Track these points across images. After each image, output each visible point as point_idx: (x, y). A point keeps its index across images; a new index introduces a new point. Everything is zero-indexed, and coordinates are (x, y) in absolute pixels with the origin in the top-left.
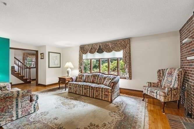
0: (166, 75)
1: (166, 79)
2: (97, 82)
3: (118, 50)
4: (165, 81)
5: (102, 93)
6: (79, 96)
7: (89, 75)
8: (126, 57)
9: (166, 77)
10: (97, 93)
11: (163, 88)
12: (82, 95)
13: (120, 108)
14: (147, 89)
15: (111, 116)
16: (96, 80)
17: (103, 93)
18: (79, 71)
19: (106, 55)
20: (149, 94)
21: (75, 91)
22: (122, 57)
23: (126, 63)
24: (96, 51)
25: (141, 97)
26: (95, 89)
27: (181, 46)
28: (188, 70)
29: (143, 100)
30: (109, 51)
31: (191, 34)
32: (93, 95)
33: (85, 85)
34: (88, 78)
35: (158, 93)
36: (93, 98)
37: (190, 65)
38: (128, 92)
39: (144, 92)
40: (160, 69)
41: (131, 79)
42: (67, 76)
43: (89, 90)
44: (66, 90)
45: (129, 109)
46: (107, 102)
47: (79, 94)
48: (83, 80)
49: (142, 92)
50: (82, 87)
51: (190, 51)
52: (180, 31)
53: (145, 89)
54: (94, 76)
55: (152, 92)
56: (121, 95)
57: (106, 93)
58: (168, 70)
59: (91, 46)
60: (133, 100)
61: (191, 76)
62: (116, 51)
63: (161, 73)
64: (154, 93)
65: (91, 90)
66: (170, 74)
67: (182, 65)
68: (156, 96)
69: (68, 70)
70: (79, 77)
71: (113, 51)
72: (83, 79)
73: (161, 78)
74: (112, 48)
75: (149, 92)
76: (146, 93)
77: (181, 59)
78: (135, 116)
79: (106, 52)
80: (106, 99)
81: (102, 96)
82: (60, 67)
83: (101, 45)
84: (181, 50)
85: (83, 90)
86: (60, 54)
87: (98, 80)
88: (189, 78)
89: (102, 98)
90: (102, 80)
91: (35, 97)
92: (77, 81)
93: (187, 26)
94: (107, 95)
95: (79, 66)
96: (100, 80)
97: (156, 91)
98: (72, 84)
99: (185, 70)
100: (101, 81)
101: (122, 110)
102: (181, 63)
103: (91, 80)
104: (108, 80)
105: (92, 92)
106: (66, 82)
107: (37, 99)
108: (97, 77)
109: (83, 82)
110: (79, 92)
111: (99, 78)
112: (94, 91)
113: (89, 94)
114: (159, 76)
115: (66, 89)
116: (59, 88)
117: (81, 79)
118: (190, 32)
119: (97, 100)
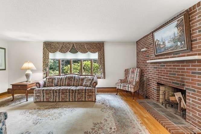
0: (130, 73)
1: (130, 76)
2: (74, 84)
3: (94, 52)
4: (129, 77)
5: (85, 95)
6: (56, 103)
7: (62, 78)
8: (101, 59)
9: (130, 74)
10: (79, 95)
11: (128, 82)
12: (59, 102)
13: (106, 104)
14: (120, 85)
15: (105, 112)
16: (73, 82)
17: (87, 94)
18: (44, 74)
19: (80, 56)
20: (121, 89)
21: (47, 99)
22: (97, 58)
23: (100, 64)
24: (69, 51)
25: (115, 92)
26: (77, 91)
27: (137, 53)
28: (144, 69)
29: (116, 94)
30: (84, 51)
31: (147, 46)
32: (75, 98)
33: (62, 90)
34: (61, 81)
35: (129, 86)
36: (75, 101)
37: (145, 66)
38: (102, 90)
39: (117, 88)
40: (126, 69)
41: (105, 78)
42: (26, 82)
43: (69, 94)
44: (27, 101)
45: (112, 103)
46: (92, 102)
47: (54, 101)
48: (55, 84)
49: (116, 88)
50: (59, 91)
51: (145, 57)
52: (137, 42)
53: (119, 85)
54: (70, 78)
55: (125, 86)
56: (98, 94)
57: (90, 94)
58: (131, 69)
59: (62, 44)
60: (110, 96)
61: (145, 73)
62: (92, 52)
63: (127, 72)
64: (126, 87)
65: (71, 94)
66: (133, 72)
67: (138, 66)
68: (128, 89)
69: (27, 72)
70: (48, 81)
71: (89, 52)
72: (55, 82)
73: (127, 76)
74: (88, 49)
75: (122, 87)
76: (119, 88)
77: (137, 61)
78: (120, 107)
79: (81, 52)
80: (90, 100)
81: (85, 97)
82: (5, 69)
83: (75, 44)
84: (137, 55)
85: (59, 96)
86: (5, 49)
87: (75, 82)
88: (144, 74)
89: (85, 99)
90: (79, 81)
91: (3, 116)
92: (46, 86)
93: (144, 40)
94: (91, 95)
95: (44, 67)
96: (77, 81)
97: (127, 85)
98: (42, 91)
99: (141, 69)
100: (79, 83)
101: (108, 105)
102: (137, 64)
103: (65, 83)
104: (87, 80)
105: (73, 95)
106: (28, 89)
107: (5, 119)
108: (73, 80)
109: (55, 86)
110: (53, 99)
111: (76, 80)
112: (75, 94)
113: (69, 98)
114: (126, 74)
115: (27, 99)
116: (13, 100)
117: (52, 82)
118: (145, 45)
119: (79, 102)
